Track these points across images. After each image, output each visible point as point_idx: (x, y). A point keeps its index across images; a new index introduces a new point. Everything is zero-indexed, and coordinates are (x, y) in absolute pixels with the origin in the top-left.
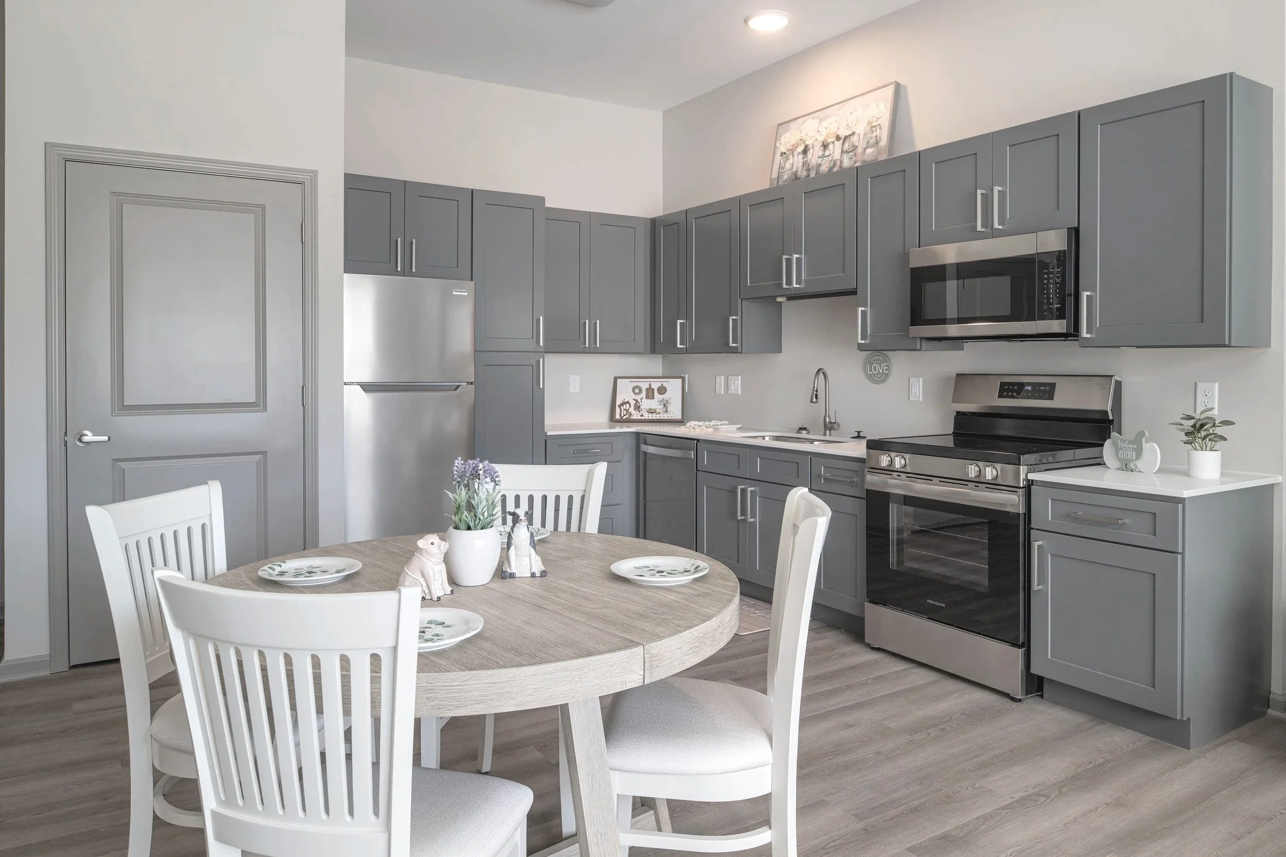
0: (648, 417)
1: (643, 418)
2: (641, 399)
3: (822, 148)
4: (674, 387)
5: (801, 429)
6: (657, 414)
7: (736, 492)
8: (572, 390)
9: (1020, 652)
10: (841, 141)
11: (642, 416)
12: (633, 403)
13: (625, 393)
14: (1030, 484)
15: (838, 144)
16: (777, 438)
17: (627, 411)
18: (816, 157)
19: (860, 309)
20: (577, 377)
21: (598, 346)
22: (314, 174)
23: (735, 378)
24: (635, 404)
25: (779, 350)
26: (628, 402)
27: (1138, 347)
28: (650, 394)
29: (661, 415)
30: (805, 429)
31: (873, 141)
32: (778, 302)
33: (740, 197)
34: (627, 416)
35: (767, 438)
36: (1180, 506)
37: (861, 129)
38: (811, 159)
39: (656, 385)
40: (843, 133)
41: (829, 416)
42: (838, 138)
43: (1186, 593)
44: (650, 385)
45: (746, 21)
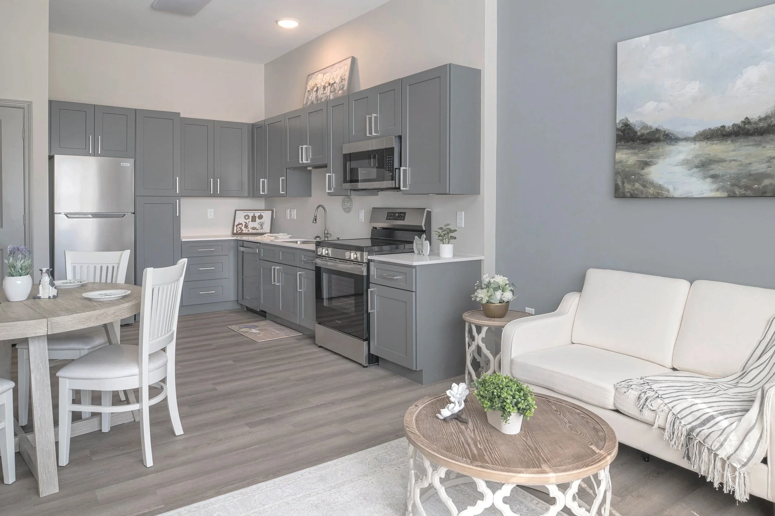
0: (252, 231)
1: (249, 232)
2: (249, 222)
3: (323, 89)
4: (267, 215)
5: (316, 237)
6: (256, 230)
7: (271, 270)
8: (209, 217)
9: (365, 343)
10: (330, 86)
11: (249, 231)
12: (244, 224)
13: (240, 219)
14: (369, 261)
15: (329, 87)
16: (304, 242)
17: (241, 228)
18: (321, 93)
19: (327, 174)
20: (212, 210)
21: (219, 193)
22: (30, 104)
23: (294, 210)
24: (245, 225)
25: (310, 195)
26: (241, 224)
27: (437, 194)
28: (254, 219)
29: (259, 231)
30: (319, 237)
31: (342, 87)
32: (308, 170)
33: (285, 114)
34: (240, 231)
35: (299, 243)
36: (414, 270)
37: (338, 80)
38: (319, 94)
39: (257, 214)
40: (332, 82)
41: (327, 230)
42: (329, 84)
43: (417, 310)
44: (254, 214)
45: (277, 22)
